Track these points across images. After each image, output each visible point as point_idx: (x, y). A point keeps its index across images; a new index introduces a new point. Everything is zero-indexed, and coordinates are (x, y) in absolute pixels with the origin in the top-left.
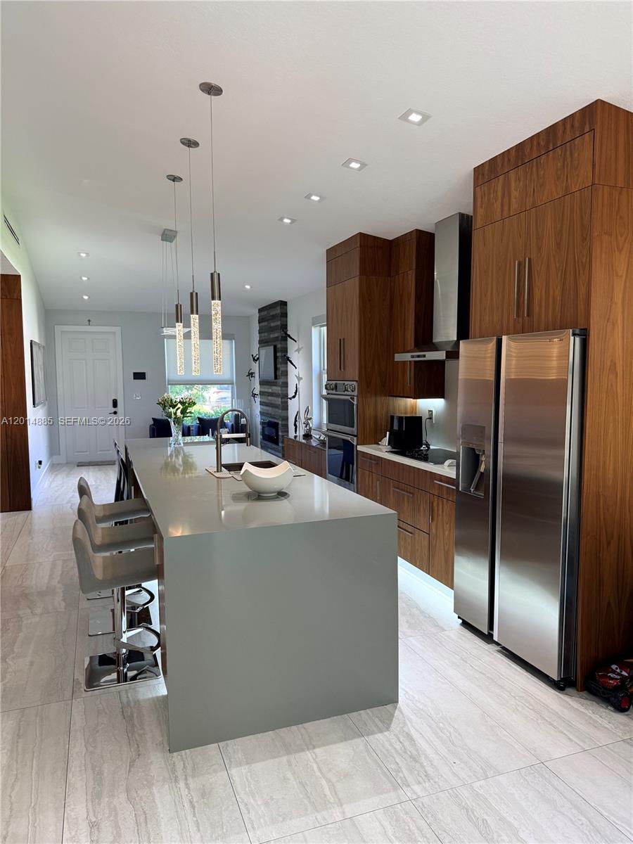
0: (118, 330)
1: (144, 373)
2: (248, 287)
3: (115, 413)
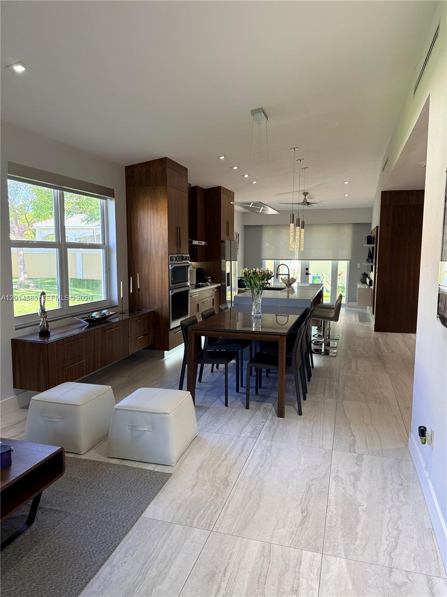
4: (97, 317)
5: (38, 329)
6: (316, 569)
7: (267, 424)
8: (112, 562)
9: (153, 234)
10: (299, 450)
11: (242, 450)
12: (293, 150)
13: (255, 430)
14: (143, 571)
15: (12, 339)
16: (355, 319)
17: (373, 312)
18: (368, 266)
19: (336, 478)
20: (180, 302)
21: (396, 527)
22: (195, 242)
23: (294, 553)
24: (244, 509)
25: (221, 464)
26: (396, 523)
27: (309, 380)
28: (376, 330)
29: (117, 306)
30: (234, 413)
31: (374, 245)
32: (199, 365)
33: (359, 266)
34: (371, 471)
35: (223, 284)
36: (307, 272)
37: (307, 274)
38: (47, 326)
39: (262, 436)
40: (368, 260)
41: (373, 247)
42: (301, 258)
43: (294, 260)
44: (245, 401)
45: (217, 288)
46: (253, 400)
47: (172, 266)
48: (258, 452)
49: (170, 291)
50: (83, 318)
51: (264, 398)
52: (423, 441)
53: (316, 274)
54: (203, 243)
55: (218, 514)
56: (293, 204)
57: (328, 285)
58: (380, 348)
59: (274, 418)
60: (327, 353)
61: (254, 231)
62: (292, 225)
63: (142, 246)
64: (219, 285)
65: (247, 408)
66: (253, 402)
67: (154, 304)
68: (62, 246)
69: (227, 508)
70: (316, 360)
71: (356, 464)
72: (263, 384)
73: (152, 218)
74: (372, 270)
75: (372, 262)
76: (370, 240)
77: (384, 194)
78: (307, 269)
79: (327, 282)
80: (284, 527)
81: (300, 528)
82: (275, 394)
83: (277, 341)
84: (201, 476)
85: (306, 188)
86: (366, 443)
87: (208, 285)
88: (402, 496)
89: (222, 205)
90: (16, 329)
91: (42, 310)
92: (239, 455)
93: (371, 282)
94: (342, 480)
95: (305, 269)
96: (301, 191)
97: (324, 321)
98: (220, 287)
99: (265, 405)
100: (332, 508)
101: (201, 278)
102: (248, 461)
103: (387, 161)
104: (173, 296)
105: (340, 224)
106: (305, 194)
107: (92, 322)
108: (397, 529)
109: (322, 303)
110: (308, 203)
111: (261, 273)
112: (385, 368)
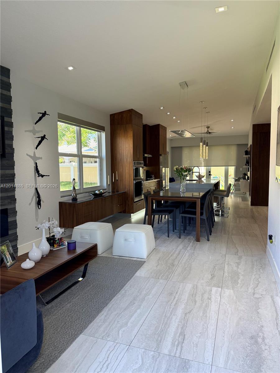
4: (98, 193)
5: (71, 197)
6: (219, 293)
7: (191, 244)
8: (125, 289)
9: (125, 150)
10: (208, 254)
11: (179, 254)
12: (201, 103)
13: (185, 246)
14: (139, 292)
15: (59, 202)
16: (239, 200)
17: (250, 195)
18: (246, 168)
19: (228, 264)
20: (138, 187)
21: (257, 280)
22: (146, 155)
23: (208, 288)
24: (183, 273)
25: (169, 258)
26: (258, 279)
27: (213, 227)
28: (252, 205)
29: (106, 189)
30: (173, 240)
31: (250, 156)
32: (153, 216)
33: (241, 169)
34: (246, 262)
35: (161, 179)
36: (210, 173)
37: (210, 175)
38: (76, 196)
39: (189, 248)
40: (246, 165)
41: (249, 157)
42: (206, 166)
43: (201, 166)
44: (179, 235)
45: (157, 181)
46: (182, 235)
47: (135, 167)
48: (187, 255)
49: (134, 181)
50: (91, 193)
51: (188, 234)
52: (271, 242)
53: (215, 176)
54: (150, 156)
55: (170, 275)
56: (202, 133)
57: (222, 182)
58: (254, 213)
59: (194, 242)
60: (222, 215)
61: (177, 150)
62: (201, 144)
63: (119, 156)
64: (159, 180)
65: (180, 238)
66: (182, 236)
67: (126, 188)
68: (80, 157)
69: (175, 273)
70: (216, 219)
71: (239, 259)
72: (187, 229)
73: (124, 142)
74: (249, 171)
75: (249, 166)
76: (247, 153)
77: (254, 126)
78: (210, 172)
79: (222, 181)
80: (203, 279)
81: (210, 280)
82: (194, 233)
83: (195, 201)
84: (160, 262)
85: (208, 124)
86: (244, 252)
87: (153, 179)
88: (261, 271)
89: (160, 134)
90: (61, 197)
91: (74, 188)
92: (178, 255)
93: (248, 177)
94: (231, 265)
95: (208, 172)
96: (206, 126)
97: (220, 197)
98: (159, 181)
99: (189, 237)
100: (226, 274)
101: (149, 176)
102: (182, 257)
103: (255, 107)
104: (135, 183)
105: (228, 145)
106: (208, 127)
107: (95, 195)
108: (258, 281)
109: (219, 189)
110: (210, 133)
111: (186, 168)
112: (256, 222)
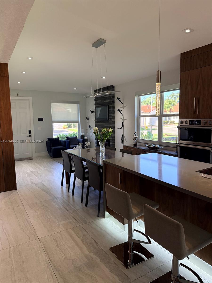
0: (30, 99)
1: (43, 118)
2: (104, 78)
3: (30, 136)
34: (28, 182)
71: (32, 182)
86: (32, 186)
